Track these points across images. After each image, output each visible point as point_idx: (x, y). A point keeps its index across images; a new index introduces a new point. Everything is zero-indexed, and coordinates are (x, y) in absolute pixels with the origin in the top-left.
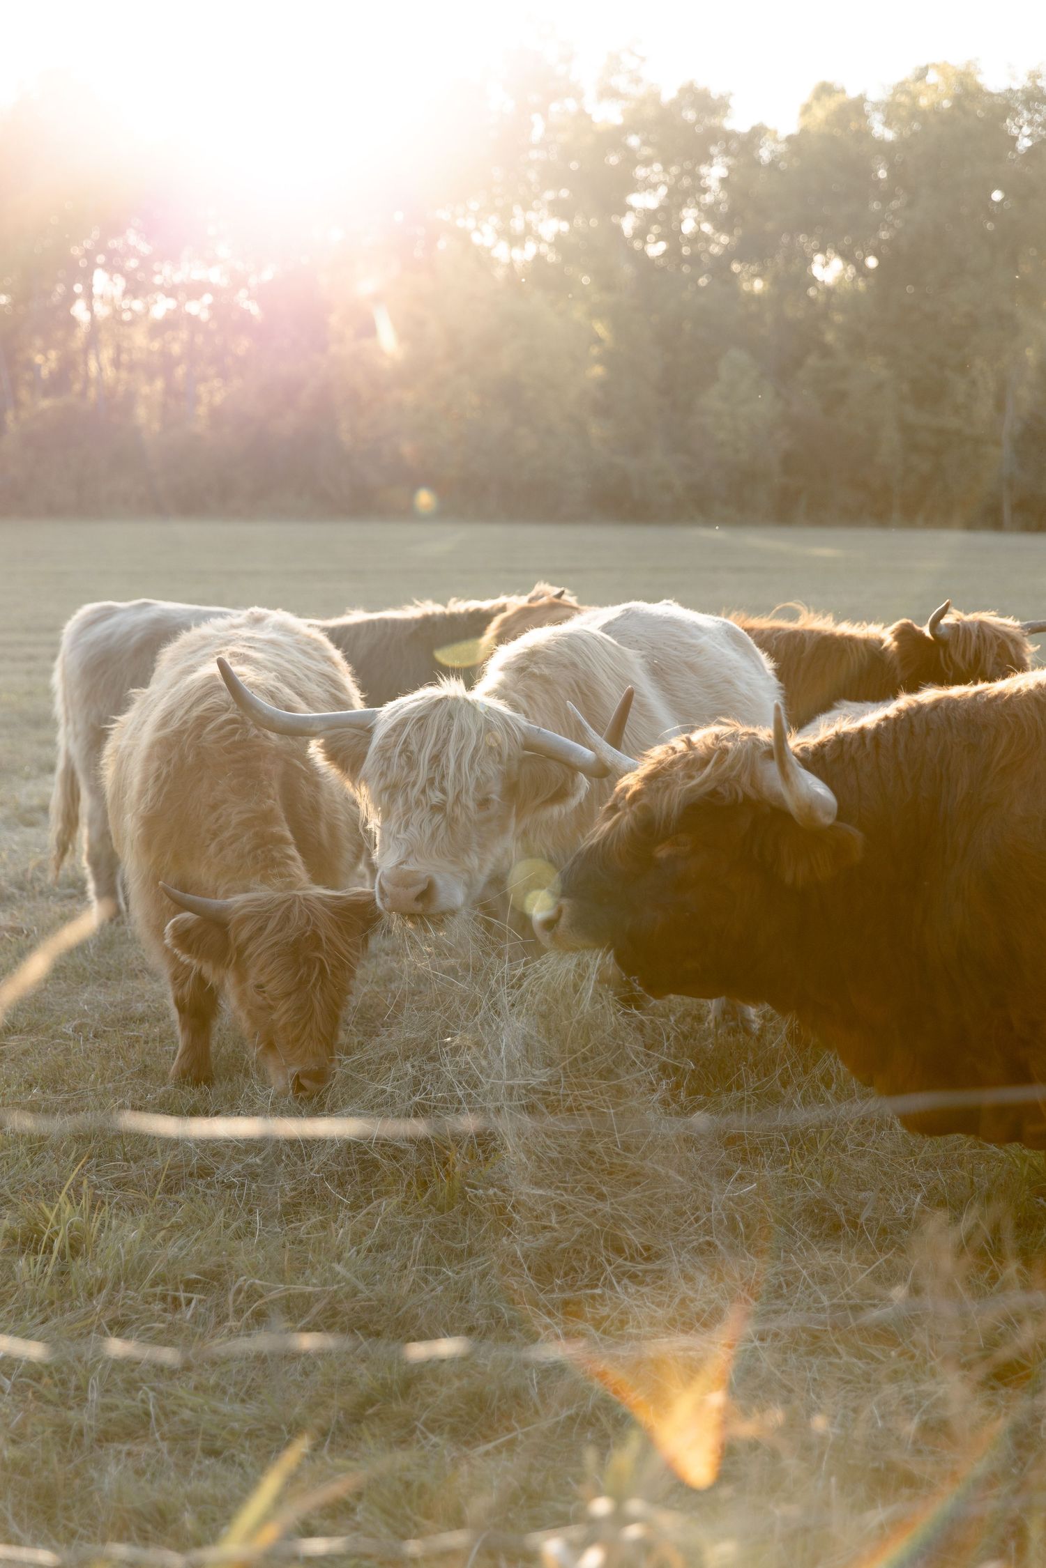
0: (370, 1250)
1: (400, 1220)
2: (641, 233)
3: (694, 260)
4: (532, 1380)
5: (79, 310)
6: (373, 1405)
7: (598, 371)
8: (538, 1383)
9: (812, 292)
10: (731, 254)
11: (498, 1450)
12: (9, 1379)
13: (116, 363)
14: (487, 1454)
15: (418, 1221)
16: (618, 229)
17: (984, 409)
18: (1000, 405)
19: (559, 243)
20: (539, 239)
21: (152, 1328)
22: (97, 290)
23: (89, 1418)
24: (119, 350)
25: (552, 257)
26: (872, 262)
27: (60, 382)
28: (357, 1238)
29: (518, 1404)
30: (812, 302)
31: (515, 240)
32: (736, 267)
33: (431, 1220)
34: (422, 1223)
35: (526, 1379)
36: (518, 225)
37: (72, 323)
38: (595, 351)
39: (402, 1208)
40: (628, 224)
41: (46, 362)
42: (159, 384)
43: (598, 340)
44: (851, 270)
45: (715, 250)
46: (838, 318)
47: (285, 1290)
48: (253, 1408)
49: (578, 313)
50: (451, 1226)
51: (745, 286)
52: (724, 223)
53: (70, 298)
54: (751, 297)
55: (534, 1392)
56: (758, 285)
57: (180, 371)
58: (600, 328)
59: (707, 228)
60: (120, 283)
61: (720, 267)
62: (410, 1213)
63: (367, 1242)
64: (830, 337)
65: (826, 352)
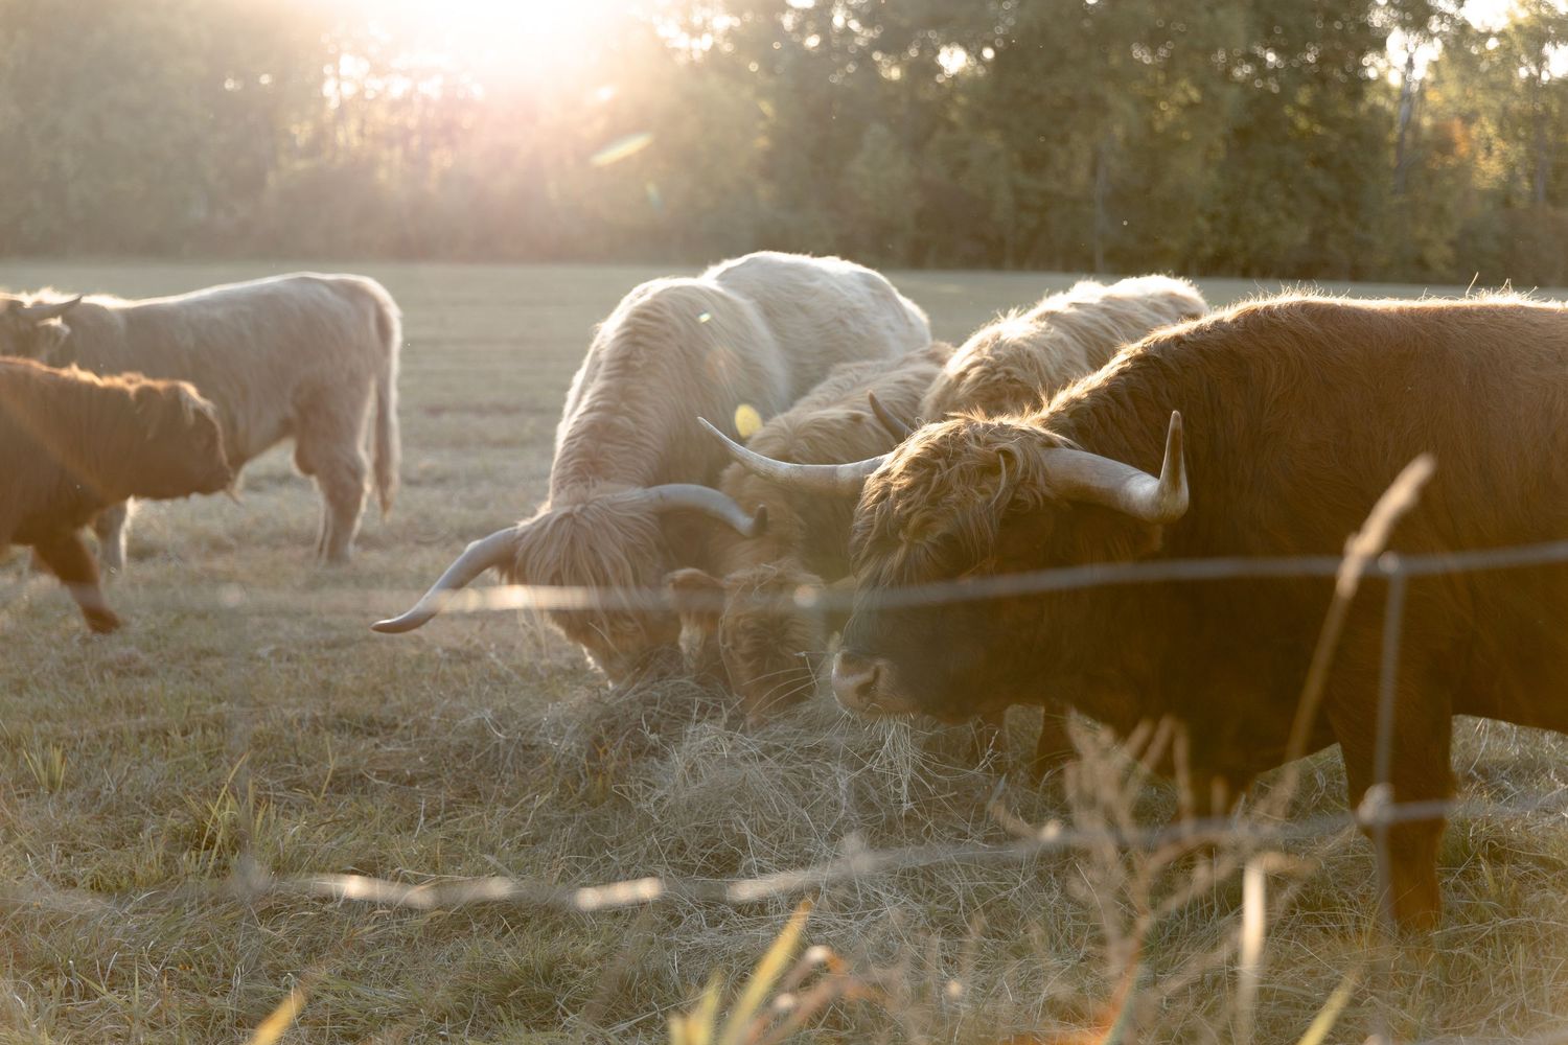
0: (523, 842)
1: (555, 815)
2: (801, 29)
3: (843, 50)
4: (673, 963)
5: (329, 89)
6: (516, 987)
7: (762, 142)
8: (679, 965)
9: (940, 79)
10: (875, 45)
11: (634, 1030)
12: (158, 968)
13: (361, 133)
14: (625, 1033)
15: (571, 816)
16: (780, 25)
17: (1081, 175)
18: (1094, 173)
19: (731, 34)
20: (713, 33)
21: (304, 916)
22: (343, 71)
23: (232, 1004)
24: (363, 122)
25: (727, 48)
26: (988, 53)
27: (313, 149)
28: (509, 831)
29: (659, 985)
30: (940, 86)
31: (695, 32)
32: (877, 56)
33: (583, 814)
34: (574, 818)
35: (668, 960)
36: (697, 21)
37: (323, 100)
38: (761, 125)
39: (557, 803)
40: (788, 21)
41: (302, 132)
42: (398, 151)
43: (763, 117)
44: (972, 62)
45: (860, 42)
46: (961, 100)
47: (437, 879)
48: (397, 994)
49: (747, 93)
50: (602, 819)
51: (884, 74)
52: (868, 21)
53: (322, 78)
54: (890, 82)
55: (675, 974)
56: (895, 74)
57: (415, 142)
58: (766, 107)
59: (855, 25)
60: (365, 66)
61: (863, 58)
62: (564, 809)
63: (520, 835)
64: (954, 116)
65: (951, 127)
